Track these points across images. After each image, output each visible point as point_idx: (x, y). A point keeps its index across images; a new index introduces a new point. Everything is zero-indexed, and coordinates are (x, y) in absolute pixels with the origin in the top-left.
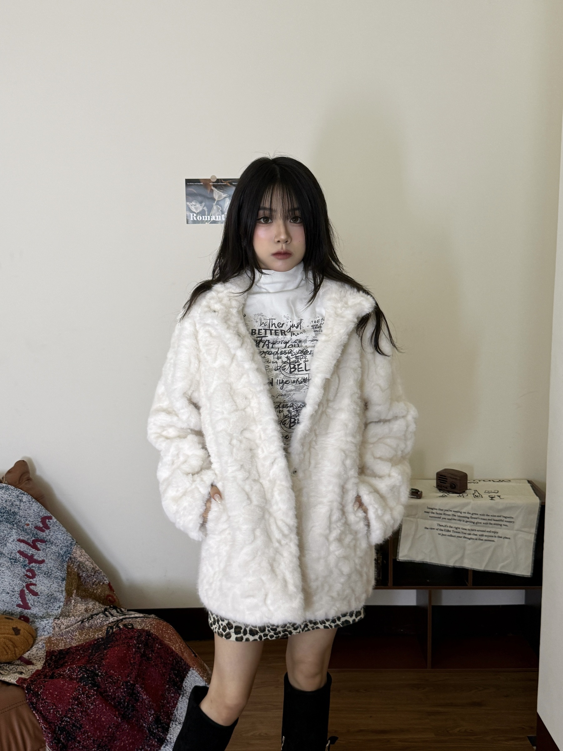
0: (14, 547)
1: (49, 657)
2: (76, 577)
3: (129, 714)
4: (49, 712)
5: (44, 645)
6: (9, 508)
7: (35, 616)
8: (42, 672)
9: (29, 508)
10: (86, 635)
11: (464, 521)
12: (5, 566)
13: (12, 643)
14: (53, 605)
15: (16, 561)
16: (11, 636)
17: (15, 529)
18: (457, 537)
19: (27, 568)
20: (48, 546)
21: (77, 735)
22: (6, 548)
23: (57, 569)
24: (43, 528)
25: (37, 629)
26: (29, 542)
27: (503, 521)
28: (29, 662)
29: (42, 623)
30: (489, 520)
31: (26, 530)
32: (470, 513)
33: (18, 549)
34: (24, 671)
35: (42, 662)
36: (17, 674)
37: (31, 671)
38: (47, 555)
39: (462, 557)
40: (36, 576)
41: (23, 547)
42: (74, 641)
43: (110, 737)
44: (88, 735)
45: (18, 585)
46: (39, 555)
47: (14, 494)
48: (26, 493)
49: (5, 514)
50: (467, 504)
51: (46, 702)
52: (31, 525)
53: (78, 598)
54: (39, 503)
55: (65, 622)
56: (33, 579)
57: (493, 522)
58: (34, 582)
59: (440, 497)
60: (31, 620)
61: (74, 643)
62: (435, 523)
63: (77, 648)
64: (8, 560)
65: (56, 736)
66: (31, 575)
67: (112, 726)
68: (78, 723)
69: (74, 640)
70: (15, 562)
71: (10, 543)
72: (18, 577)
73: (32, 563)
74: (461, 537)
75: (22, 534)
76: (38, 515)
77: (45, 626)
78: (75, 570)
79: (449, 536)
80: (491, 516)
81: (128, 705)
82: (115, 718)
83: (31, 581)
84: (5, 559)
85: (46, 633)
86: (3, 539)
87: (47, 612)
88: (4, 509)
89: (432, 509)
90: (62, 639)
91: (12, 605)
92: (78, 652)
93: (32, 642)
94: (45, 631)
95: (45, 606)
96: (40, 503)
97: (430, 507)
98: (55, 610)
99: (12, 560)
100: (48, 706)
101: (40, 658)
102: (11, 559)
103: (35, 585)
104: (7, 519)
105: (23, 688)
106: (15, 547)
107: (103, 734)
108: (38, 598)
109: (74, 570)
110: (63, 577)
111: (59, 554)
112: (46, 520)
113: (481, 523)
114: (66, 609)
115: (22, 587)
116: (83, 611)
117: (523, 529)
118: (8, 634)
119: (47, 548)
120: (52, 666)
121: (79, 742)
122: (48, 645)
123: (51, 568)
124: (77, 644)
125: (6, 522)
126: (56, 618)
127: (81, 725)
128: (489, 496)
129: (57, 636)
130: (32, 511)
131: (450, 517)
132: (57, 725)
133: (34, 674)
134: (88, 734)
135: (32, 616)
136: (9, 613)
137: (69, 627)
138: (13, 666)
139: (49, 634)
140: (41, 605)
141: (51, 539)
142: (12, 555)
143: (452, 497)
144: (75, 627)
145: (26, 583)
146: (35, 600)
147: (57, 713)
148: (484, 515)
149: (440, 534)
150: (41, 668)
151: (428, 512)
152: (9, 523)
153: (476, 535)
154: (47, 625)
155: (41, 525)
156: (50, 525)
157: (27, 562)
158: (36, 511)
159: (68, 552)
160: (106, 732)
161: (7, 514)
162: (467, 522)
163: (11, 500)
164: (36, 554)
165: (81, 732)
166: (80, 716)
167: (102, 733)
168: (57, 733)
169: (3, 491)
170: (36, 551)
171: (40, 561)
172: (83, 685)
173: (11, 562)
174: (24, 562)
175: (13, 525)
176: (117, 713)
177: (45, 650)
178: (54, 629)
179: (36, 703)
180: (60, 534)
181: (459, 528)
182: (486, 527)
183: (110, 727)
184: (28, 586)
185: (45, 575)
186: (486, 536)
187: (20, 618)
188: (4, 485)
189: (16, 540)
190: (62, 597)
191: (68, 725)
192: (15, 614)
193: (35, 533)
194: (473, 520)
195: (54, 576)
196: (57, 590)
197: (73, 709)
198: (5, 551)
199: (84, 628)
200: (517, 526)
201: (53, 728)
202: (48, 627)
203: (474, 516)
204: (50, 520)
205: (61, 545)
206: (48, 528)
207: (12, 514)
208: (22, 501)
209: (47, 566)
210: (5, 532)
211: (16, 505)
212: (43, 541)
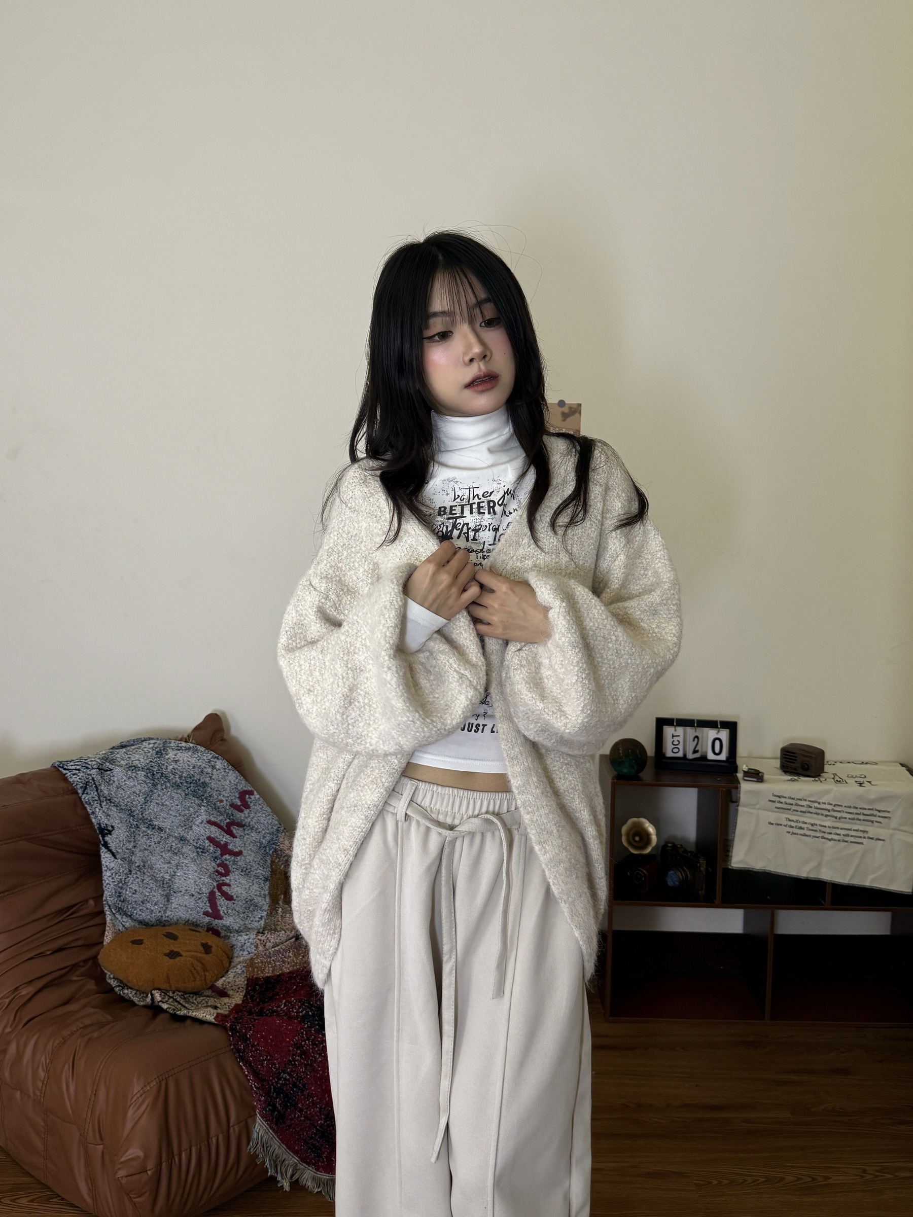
1: (250, 986)
2: (283, 877)
4: (262, 1065)
5: (243, 969)
6: (198, 777)
7: (228, 929)
8: (244, 1007)
9: (224, 777)
10: (303, 956)
11: (822, 815)
12: (189, 858)
13: (200, 965)
14: (252, 914)
15: (204, 850)
16: (201, 955)
17: (204, 806)
18: (813, 836)
19: (218, 862)
20: (246, 832)
21: (298, 1100)
22: (191, 832)
23: (259, 864)
24: (242, 807)
25: (233, 946)
26: (222, 824)
27: (875, 816)
28: (223, 993)
29: (240, 938)
30: (856, 814)
31: (219, 808)
32: (831, 804)
33: (208, 834)
34: (219, 1005)
35: (241, 994)
36: (209, 1009)
37: (229, 1006)
38: (245, 844)
39: (819, 865)
40: (230, 874)
41: (215, 832)
44: (314, 1101)
45: (206, 884)
46: (235, 845)
47: (205, 758)
48: (220, 757)
49: (192, 785)
50: (827, 792)
51: (258, 1050)
52: (225, 802)
54: (237, 772)
55: (272, 938)
56: (225, 876)
57: (861, 817)
58: (228, 881)
59: (789, 780)
60: (222, 935)
61: (286, 968)
62: (783, 817)
63: (291, 974)
64: (194, 848)
65: (271, 1101)
66: (223, 872)
68: (300, 1082)
69: (287, 964)
70: (202, 852)
71: (198, 825)
72: (206, 873)
73: (226, 854)
74: (818, 837)
75: (213, 814)
76: (236, 788)
77: (245, 944)
78: (282, 868)
79: (801, 835)
80: (860, 808)
83: (223, 880)
84: (189, 847)
85: (245, 953)
86: (188, 820)
87: (245, 924)
88: (190, 777)
89: (779, 797)
90: (270, 962)
91: (198, 912)
92: (293, 981)
93: (228, 965)
94: (244, 950)
95: (241, 916)
96: (239, 772)
97: (777, 794)
98: (256, 921)
99: (198, 850)
100: (261, 1055)
101: (239, 988)
102: (197, 848)
103: (229, 885)
104: (194, 791)
105: (225, 1028)
106: (203, 831)
108: (234, 904)
109: (281, 866)
110: (266, 876)
111: (261, 843)
112: (245, 796)
113: (846, 818)
114: (271, 920)
115: (212, 887)
117: (902, 828)
118: (196, 951)
119: (245, 835)
120: (256, 999)
121: (301, 1110)
122: (250, 969)
123: (250, 862)
124: (291, 969)
125: (193, 797)
126: (258, 932)
128: (856, 781)
129: (263, 957)
130: (228, 783)
131: (803, 809)
132: (273, 1084)
133: (232, 1009)
134: (313, 1098)
135: (224, 928)
136: (193, 924)
137: (278, 945)
138: (202, 998)
139: (250, 954)
140: (237, 913)
141: (251, 823)
142: (199, 843)
143: (804, 781)
144: (288, 945)
145: (217, 882)
146: (229, 906)
147: (272, 1066)
148: (850, 807)
149: (789, 832)
150: (241, 1002)
151: (774, 802)
152: (197, 798)
153: (839, 835)
154: (247, 942)
156: (251, 802)
157: (219, 852)
158: (233, 782)
159: (272, 842)
161: (195, 785)
162: (826, 816)
163: (200, 766)
164: (232, 843)
165: (304, 1096)
166: (303, 1072)
168: (272, 1096)
169: (190, 753)
170: (232, 838)
171: (236, 852)
172: (308, 1026)
173: (197, 852)
174: (215, 853)
175: (202, 801)
177: (246, 977)
178: (257, 947)
179: (244, 1051)
180: (264, 816)
181: (816, 825)
182: (852, 823)
184: (219, 887)
185: (242, 871)
186: (852, 836)
187: (208, 931)
188: (192, 745)
189: (205, 822)
190: (265, 903)
191: (287, 1084)
192: (201, 925)
193: (230, 813)
194: (835, 814)
195: (254, 874)
196: (258, 894)
197: (295, 1062)
198: (190, 836)
199: (300, 947)
200: (894, 823)
201: (266, 1088)
202: (249, 944)
203: (837, 808)
204: (251, 797)
205: (263, 832)
206: (248, 807)
207: (201, 785)
208: (216, 768)
209: (245, 860)
210: (191, 809)
211: (207, 774)
212: (240, 825)
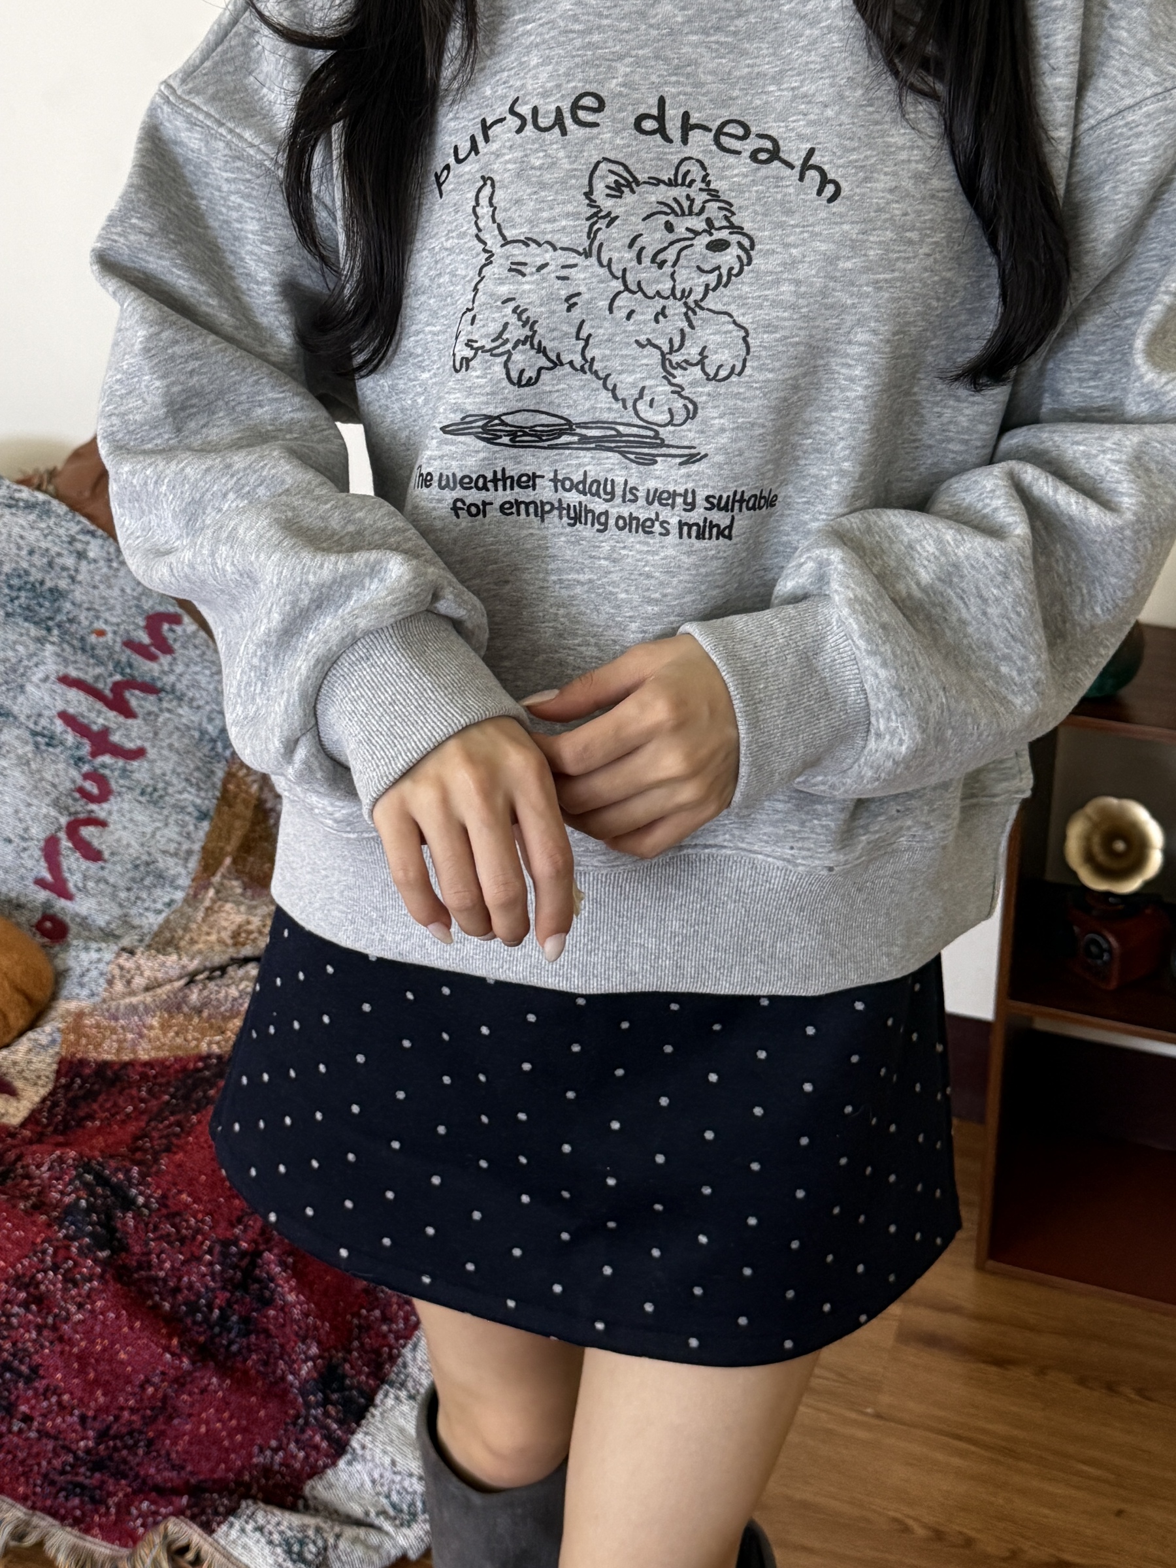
0: (47, 699)
1: (66, 1076)
2: (249, 813)
3: (231, 1343)
5: (57, 1035)
6: (39, 576)
7: (85, 923)
9: (107, 581)
10: (177, 1034)
12: (12, 755)
14: (149, 894)
15: (52, 740)
17: (53, 643)
19: (86, 768)
20: (164, 705)
22: (21, 699)
23: (187, 780)
24: (153, 649)
25: (67, 970)
26: (100, 686)
29: (85, 954)
31: (93, 648)
33: (60, 706)
35: (43, 1089)
38: (156, 734)
40: (112, 799)
41: (78, 703)
42: (144, 1044)
43: (152, 1409)
44: (59, 1403)
45: (43, 819)
46: (128, 734)
47: (62, 531)
48: (100, 532)
49: (23, 594)
52: (110, 635)
53: (235, 883)
55: (148, 966)
56: (98, 803)
58: (101, 816)
60: (71, 934)
61: (143, 1050)
63: (147, 1069)
64: (26, 735)
66: (94, 792)
67: (156, 1380)
69: (146, 1042)
70: (48, 745)
71: (38, 687)
72: (48, 794)
73: (103, 753)
75: (75, 662)
76: (136, 606)
77: (90, 970)
81: (224, 1317)
82: (168, 1356)
83: (90, 812)
84: (16, 732)
85: (85, 992)
86: (15, 671)
88: (19, 576)
90: (114, 1029)
93: (31, 1018)
94: (82, 985)
95: (120, 896)
98: (151, 911)
99: (39, 739)
101: (39, 1077)
102: (36, 734)
103: (102, 824)
104: (28, 608)
106: (50, 699)
107: (121, 1399)
108: (103, 868)
110: (204, 808)
111: (203, 732)
112: (161, 626)
114: (182, 914)
115: (53, 828)
116: (226, 935)
119: (161, 710)
120: (56, 1116)
121: (27, 1419)
122: (74, 1037)
123: (164, 774)
124: (153, 1054)
125: (26, 620)
126: (125, 949)
127: (34, 1369)
130: (116, 592)
134: (59, 1395)
135: (77, 919)
139: (93, 995)
140: (109, 890)
141: (178, 686)
142: (44, 722)
144: (162, 996)
145: (70, 814)
146: (93, 871)
152: (36, 623)
154: (95, 965)
155: (145, 639)
156: (175, 640)
157: (87, 748)
158: (128, 591)
160: (134, 1394)
161: (30, 594)
163: (47, 550)
164: (119, 728)
165: (36, 1390)
166: (32, 1341)
167: (114, 1398)
169: (32, 517)
170: (121, 719)
171: (130, 751)
172: (66, 1236)
173: (35, 742)
174: (78, 748)
175: (49, 630)
176: (175, 1342)
178: (110, 983)
180: (207, 672)
183: (147, 1381)
184: (74, 827)
185: (143, 793)
187: (41, 925)
188: (41, 497)
189: (53, 678)
190: (183, 873)
192: (29, 907)
193: (124, 659)
195: (173, 801)
196: (172, 850)
198: (20, 707)
199: (179, 1009)
202: (97, 972)
204: (175, 627)
205: (208, 708)
206: (167, 650)
207: (48, 595)
208: (86, 557)
209: (151, 770)
210: (20, 648)
211: (64, 568)
212: (149, 688)
